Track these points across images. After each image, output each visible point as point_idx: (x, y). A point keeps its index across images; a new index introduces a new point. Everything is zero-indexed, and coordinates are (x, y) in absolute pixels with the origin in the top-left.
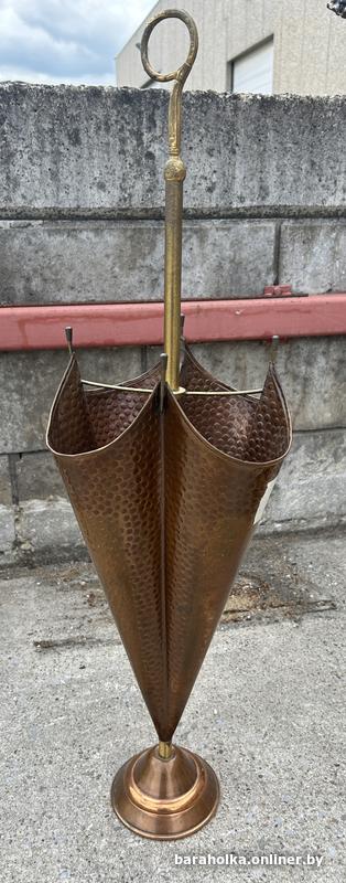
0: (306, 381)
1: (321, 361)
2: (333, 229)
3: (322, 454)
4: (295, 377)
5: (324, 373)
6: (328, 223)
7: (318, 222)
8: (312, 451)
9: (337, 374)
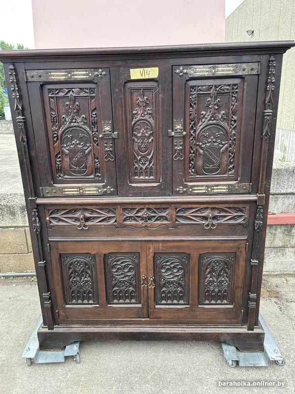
0: (275, 235)
1: (279, 230)
2: (283, 198)
3: (279, 254)
4: (272, 234)
5: (280, 233)
6: (282, 196)
7: (279, 196)
8: (276, 253)
9: (284, 233)
